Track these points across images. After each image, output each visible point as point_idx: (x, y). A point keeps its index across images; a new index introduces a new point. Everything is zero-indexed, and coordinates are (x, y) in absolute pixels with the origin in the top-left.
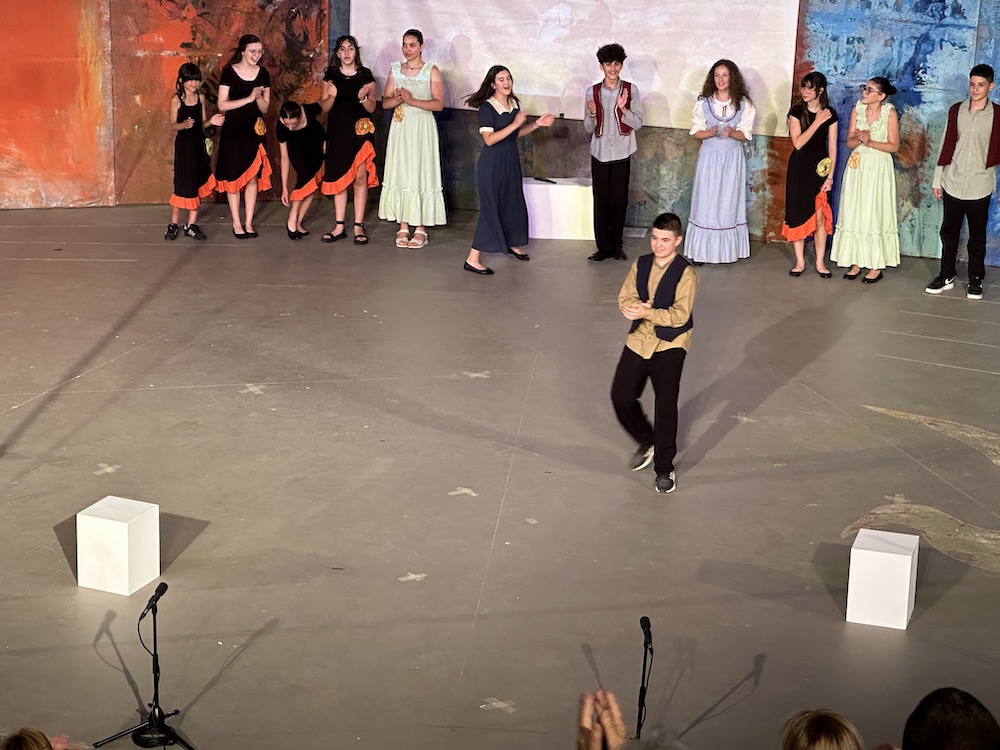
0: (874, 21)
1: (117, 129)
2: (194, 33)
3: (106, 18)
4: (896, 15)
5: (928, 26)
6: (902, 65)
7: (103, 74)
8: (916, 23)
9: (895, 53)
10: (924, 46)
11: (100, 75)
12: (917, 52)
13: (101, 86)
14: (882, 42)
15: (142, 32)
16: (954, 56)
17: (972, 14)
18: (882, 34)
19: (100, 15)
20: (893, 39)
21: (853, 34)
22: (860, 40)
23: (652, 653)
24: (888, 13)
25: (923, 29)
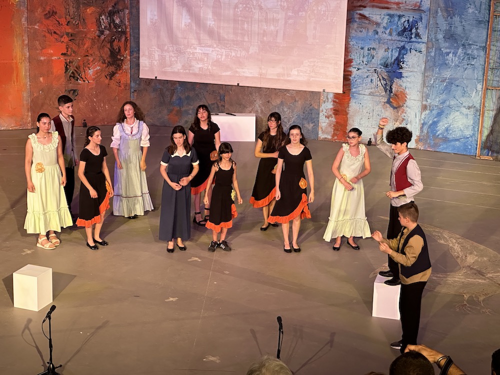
0: (380, 40)
1: (31, 93)
2: (67, 49)
3: (26, 42)
4: (390, 38)
5: (404, 43)
6: (393, 60)
7: (25, 68)
8: (399, 41)
9: (390, 55)
10: (402, 51)
11: (24, 68)
12: (399, 54)
13: (24, 74)
14: (384, 49)
15: (43, 48)
16: (416, 56)
17: (424, 37)
18: (383, 46)
19: (23, 41)
20: (388, 48)
21: (370, 46)
22: (374, 49)
23: (283, 333)
24: (386, 36)
25: (402, 44)
